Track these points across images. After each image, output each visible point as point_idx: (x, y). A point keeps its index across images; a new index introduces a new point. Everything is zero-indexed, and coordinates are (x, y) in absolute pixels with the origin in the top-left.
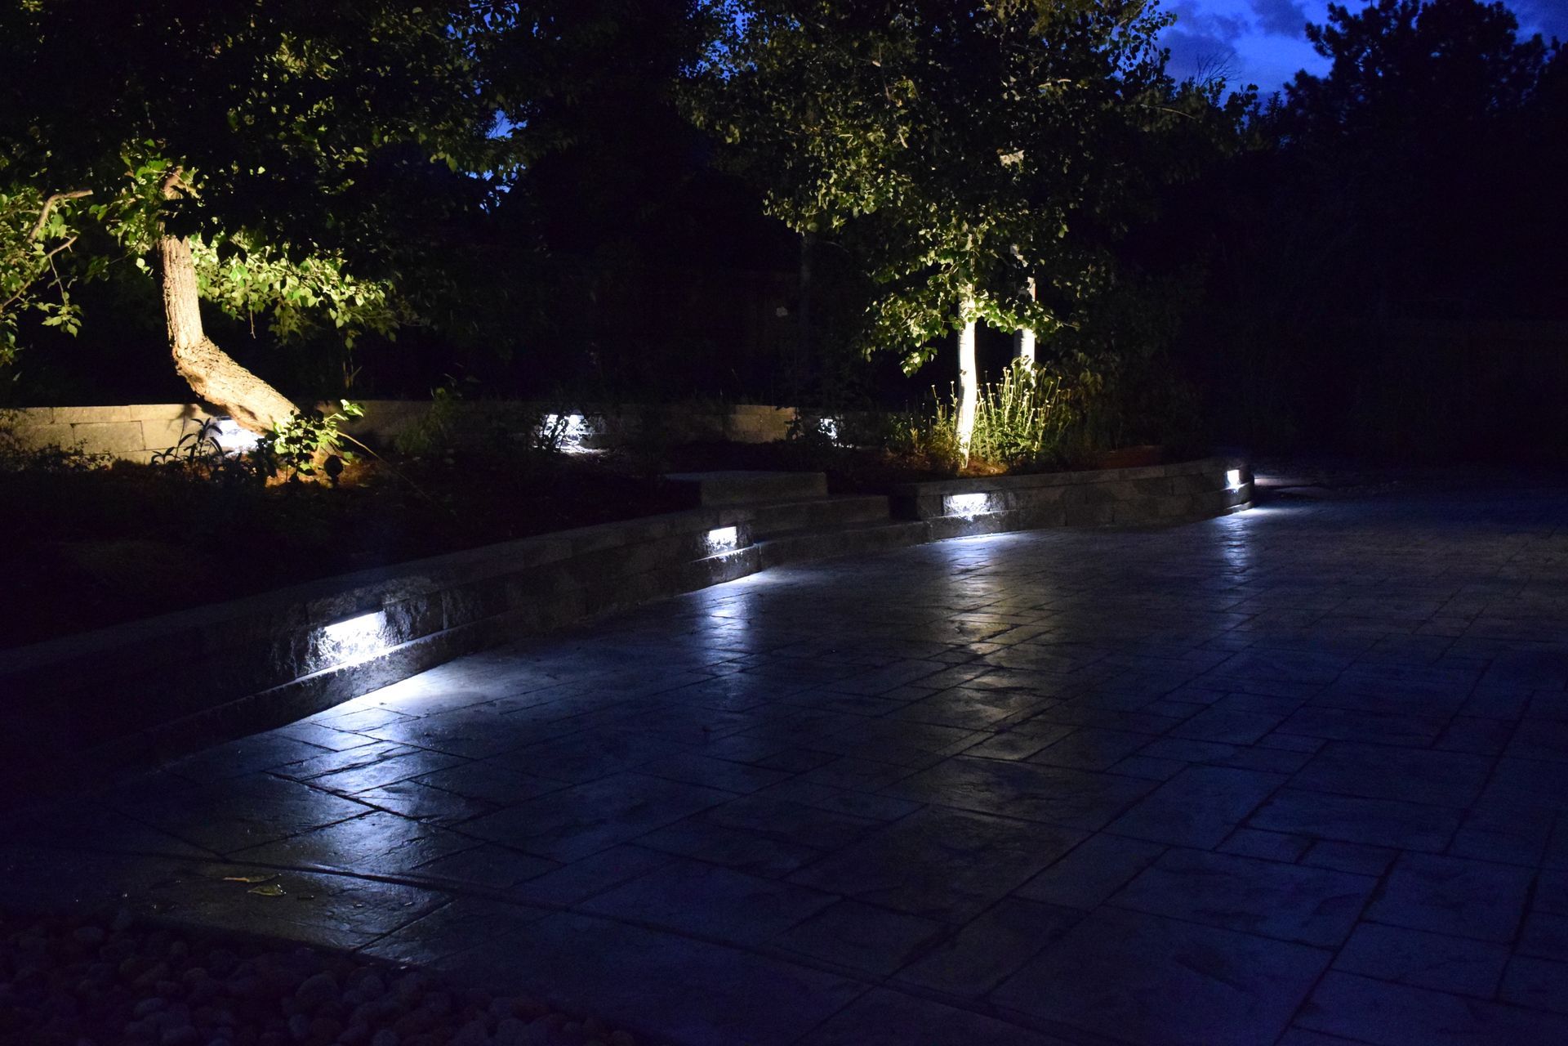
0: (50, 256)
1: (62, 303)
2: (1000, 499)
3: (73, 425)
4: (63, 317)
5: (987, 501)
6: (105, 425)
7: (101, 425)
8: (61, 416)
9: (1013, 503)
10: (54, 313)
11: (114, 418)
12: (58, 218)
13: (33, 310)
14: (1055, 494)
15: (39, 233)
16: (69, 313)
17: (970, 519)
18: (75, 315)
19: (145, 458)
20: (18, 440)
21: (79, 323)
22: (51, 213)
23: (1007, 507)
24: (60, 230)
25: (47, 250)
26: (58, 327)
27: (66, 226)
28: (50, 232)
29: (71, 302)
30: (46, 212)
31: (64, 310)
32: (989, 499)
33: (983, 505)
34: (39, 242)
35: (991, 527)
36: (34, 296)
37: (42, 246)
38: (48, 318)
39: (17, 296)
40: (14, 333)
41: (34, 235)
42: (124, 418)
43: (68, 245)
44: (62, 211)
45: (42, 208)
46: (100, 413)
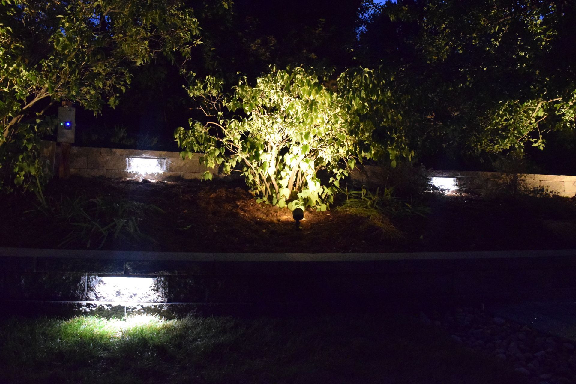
0: (537, 122)
1: (539, 138)
3: (540, 181)
4: (539, 144)
6: (551, 182)
7: (550, 181)
8: (537, 177)
10: (536, 142)
11: (555, 180)
12: (542, 109)
13: (529, 141)
15: (535, 115)
16: (541, 142)
18: (543, 143)
19: (564, 195)
20: (526, 184)
21: (544, 146)
22: (539, 108)
24: (541, 113)
25: (536, 121)
26: (537, 147)
27: (544, 112)
28: (538, 114)
29: (542, 138)
30: (538, 108)
31: (540, 141)
34: (534, 118)
36: (530, 136)
37: (535, 119)
38: (534, 144)
39: (524, 136)
40: (523, 149)
41: (533, 116)
42: (558, 180)
43: (543, 119)
44: (543, 107)
45: (536, 106)
46: (550, 177)
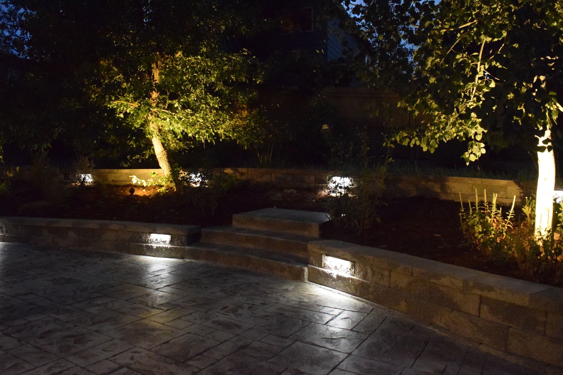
2: (362, 270)
5: (352, 268)
9: (370, 275)
14: (403, 281)
17: (335, 276)
23: (365, 277)
32: (353, 266)
33: (348, 270)
35: (348, 288)
